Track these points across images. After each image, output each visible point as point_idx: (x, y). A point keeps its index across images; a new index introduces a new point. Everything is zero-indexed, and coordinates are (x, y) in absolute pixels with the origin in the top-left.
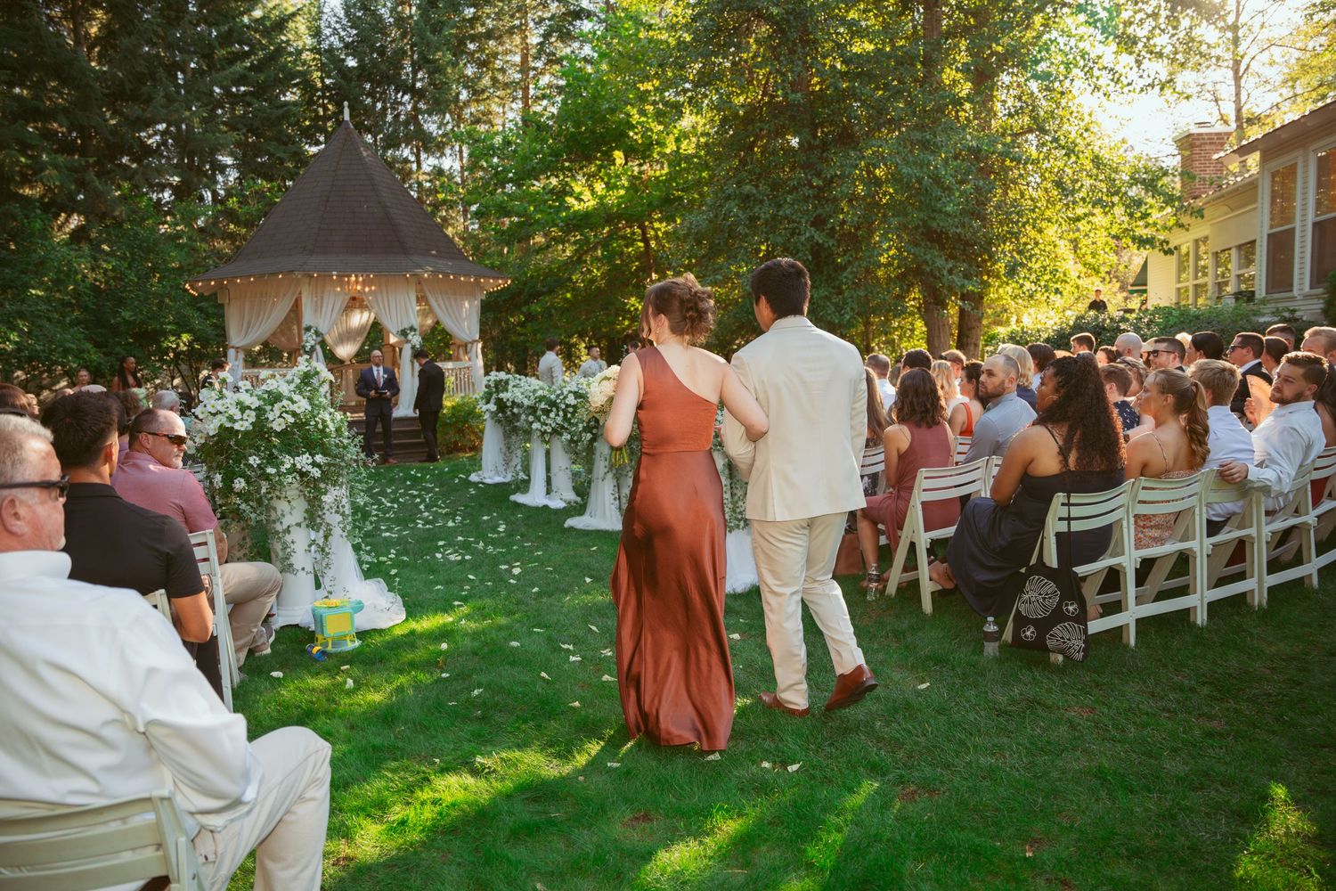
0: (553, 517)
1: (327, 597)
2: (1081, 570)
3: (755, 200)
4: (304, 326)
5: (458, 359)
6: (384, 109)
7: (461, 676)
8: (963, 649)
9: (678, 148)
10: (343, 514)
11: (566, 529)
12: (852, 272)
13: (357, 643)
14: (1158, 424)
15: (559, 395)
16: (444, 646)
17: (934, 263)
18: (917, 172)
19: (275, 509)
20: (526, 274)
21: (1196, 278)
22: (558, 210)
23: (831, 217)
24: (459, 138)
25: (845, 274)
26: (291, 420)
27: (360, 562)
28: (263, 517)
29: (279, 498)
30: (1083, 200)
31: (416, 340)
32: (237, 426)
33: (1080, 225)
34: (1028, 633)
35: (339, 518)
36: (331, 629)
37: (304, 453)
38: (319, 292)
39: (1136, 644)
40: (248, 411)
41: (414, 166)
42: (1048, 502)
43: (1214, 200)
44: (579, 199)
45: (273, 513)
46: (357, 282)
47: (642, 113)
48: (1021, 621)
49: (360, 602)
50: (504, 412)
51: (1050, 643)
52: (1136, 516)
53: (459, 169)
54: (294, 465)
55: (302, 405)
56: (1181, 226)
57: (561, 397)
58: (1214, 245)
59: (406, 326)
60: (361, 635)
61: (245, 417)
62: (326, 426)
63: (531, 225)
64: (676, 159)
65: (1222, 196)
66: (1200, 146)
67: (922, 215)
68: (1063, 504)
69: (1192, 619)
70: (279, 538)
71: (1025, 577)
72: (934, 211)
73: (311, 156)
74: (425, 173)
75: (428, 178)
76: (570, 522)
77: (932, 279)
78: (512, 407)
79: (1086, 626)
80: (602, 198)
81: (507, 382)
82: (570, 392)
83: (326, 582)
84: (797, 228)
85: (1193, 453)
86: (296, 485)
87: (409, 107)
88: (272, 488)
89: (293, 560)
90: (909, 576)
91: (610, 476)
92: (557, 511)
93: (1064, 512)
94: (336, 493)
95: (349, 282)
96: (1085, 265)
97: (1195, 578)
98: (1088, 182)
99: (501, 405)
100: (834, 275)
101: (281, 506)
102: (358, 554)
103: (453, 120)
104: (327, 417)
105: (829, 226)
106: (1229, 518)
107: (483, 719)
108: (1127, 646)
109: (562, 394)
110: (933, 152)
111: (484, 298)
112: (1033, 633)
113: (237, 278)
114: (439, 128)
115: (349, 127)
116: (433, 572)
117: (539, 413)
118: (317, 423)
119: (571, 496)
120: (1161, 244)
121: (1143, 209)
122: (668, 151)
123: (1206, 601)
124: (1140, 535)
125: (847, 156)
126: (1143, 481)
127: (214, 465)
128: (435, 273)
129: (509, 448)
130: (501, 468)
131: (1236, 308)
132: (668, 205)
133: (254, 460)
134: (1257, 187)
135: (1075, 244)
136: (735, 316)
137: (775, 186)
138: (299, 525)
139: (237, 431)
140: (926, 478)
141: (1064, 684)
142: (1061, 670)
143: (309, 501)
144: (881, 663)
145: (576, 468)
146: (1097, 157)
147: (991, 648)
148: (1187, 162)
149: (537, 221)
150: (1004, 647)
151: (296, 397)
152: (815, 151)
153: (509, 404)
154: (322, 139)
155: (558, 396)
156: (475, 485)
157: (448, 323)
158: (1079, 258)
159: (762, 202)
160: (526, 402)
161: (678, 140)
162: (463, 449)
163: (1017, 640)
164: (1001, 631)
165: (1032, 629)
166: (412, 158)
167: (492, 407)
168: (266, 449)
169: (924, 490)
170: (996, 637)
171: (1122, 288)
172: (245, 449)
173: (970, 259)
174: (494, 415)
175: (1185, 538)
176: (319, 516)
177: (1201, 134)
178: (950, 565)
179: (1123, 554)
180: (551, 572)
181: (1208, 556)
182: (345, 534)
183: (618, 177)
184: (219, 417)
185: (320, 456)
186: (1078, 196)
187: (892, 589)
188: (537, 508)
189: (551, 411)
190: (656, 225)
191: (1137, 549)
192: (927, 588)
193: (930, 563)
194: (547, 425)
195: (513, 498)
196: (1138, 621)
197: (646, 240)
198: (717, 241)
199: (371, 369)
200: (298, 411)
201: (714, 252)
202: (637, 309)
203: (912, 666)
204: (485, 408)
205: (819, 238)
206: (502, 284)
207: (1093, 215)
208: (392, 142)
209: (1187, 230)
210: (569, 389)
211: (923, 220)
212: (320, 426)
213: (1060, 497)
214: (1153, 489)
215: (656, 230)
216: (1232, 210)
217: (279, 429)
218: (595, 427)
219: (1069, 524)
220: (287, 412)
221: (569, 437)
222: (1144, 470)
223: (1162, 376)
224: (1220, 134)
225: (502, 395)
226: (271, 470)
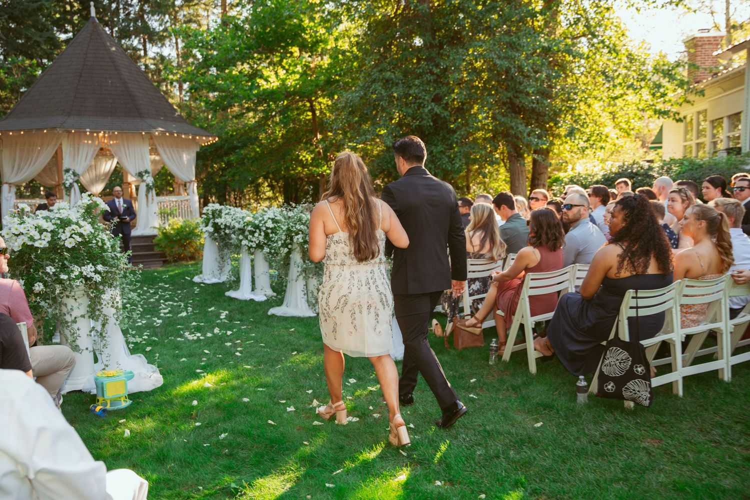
0: (258, 307)
1: (104, 369)
2: (645, 343)
3: (393, 83)
4: (64, 168)
5: (179, 194)
6: (117, 8)
7: (209, 425)
8: (563, 398)
9: (336, 46)
10: (117, 308)
11: (270, 316)
12: (460, 135)
13: (129, 402)
14: (697, 242)
16: (195, 403)
17: (517, 128)
18: (506, 63)
19: (66, 305)
20: (227, 133)
21: (698, 138)
22: (251, 89)
23: (445, 96)
24: (177, 34)
25: (455, 136)
26: (80, 240)
27: (128, 343)
28: (57, 311)
29: (68, 297)
30: (620, 84)
31: (149, 180)
32: (37, 244)
33: (616, 101)
34: (609, 387)
35: (114, 310)
36: (110, 394)
37: (88, 264)
38: (76, 145)
39: (683, 394)
40: (45, 233)
41: (142, 53)
42: (623, 296)
43: (712, 84)
44: (266, 80)
45: (63, 308)
46: (104, 137)
47: (312, 19)
48: (604, 379)
49: (131, 372)
50: (219, 233)
51: (626, 394)
52: (682, 306)
53: (176, 56)
54: (81, 273)
55: (87, 229)
56: (688, 102)
57: (263, 222)
58: (711, 117)
59: (142, 170)
60: (132, 396)
61: (43, 238)
62: (104, 244)
63: (232, 98)
64: (336, 52)
65: (718, 81)
66: (701, 46)
67: (509, 95)
68: (633, 298)
69: (720, 377)
70: (68, 326)
71: (606, 349)
72: (517, 92)
73: (62, 41)
74: (150, 58)
75: (152, 61)
76: (272, 311)
77: (515, 140)
78: (225, 229)
79: (650, 381)
80: (284, 81)
81: (220, 211)
82: (269, 218)
83: (102, 358)
84: (422, 103)
85: (723, 261)
86: (82, 287)
87: (137, 8)
88: (65, 289)
89: (78, 342)
90: (519, 347)
91: (301, 277)
92: (260, 304)
93: (633, 303)
94: (112, 292)
95: (98, 136)
96: (620, 129)
97: (722, 349)
98: (624, 71)
99: (217, 227)
100: (448, 136)
101: (70, 302)
102: (126, 337)
103: (171, 19)
104: (105, 238)
105: (445, 102)
106: (744, 307)
107: (230, 455)
108: (677, 396)
109: (263, 220)
110: (518, 51)
111: (198, 150)
112: (613, 387)
113: (10, 131)
114: (161, 25)
115: (95, 22)
116: (177, 348)
117: (247, 233)
118: (98, 242)
119: (270, 292)
120: (674, 115)
121: (662, 90)
122: (329, 47)
123: (731, 364)
124: (684, 319)
125: (457, 53)
126: (687, 282)
127: (18, 272)
128: (163, 133)
129: (223, 258)
130: (217, 273)
131: (729, 160)
132: (329, 86)
133: (50, 269)
134: (744, 74)
135: (613, 115)
136: (378, 165)
137: (406, 74)
138: (83, 316)
139: (37, 248)
140: (532, 279)
141: (637, 423)
142: (633, 413)
143: (91, 299)
144: (506, 408)
145: (272, 271)
146: (630, 54)
147: (582, 398)
148: (692, 57)
149: (237, 96)
150: (591, 396)
151: (82, 223)
152: (434, 48)
153: (222, 227)
154: (69, 28)
155: (260, 221)
156: (198, 284)
157: (173, 168)
158: (617, 126)
159: (397, 84)
160: (237, 226)
161: (336, 40)
162: (185, 258)
163: (602, 392)
164: (589, 386)
165: (612, 384)
166: (141, 47)
167: (210, 229)
168: (59, 261)
169: (531, 288)
170: (584, 390)
171: (643, 146)
172: (42, 261)
173: (542, 126)
174: (211, 235)
175: (714, 321)
176: (99, 310)
177: (702, 38)
178: (549, 338)
179: (673, 332)
180: (264, 347)
181: (731, 333)
182: (118, 322)
183: (296, 65)
184: (22, 237)
185: (101, 266)
186: (617, 81)
187: (506, 356)
188: (246, 301)
189: (255, 232)
190: (320, 100)
191: (682, 328)
192: (533, 355)
193: (534, 338)
194: (252, 242)
195: (227, 294)
196: (685, 378)
197: (313, 110)
198: (365, 112)
199: (114, 201)
200: (85, 233)
201: (364, 119)
202: (307, 160)
203: (529, 411)
204: (205, 229)
205: (438, 110)
206: (211, 140)
207: (627, 95)
208: (125, 34)
209: (693, 105)
210: (268, 216)
211: (510, 98)
212: (100, 244)
213: (630, 293)
214: (693, 287)
215: (320, 103)
216: (725, 91)
217: (70, 246)
218: (290, 244)
219: (637, 311)
220: (75, 234)
221: (268, 250)
222: (687, 274)
223: (698, 208)
224: (715, 37)
225: (217, 221)
226: (63, 277)
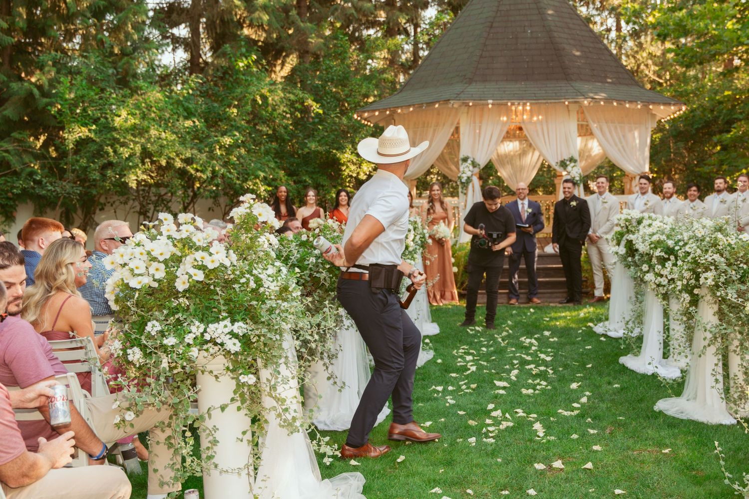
4: (461, 156)
15: (679, 241)
26: (201, 275)
32: (136, 283)
54: (205, 333)
55: (218, 257)
128: (595, 101)
133: (154, 327)
167: (621, 249)
185: (240, 324)
188: (643, 376)
195: (622, 359)
199: (516, 203)
200: (211, 266)
